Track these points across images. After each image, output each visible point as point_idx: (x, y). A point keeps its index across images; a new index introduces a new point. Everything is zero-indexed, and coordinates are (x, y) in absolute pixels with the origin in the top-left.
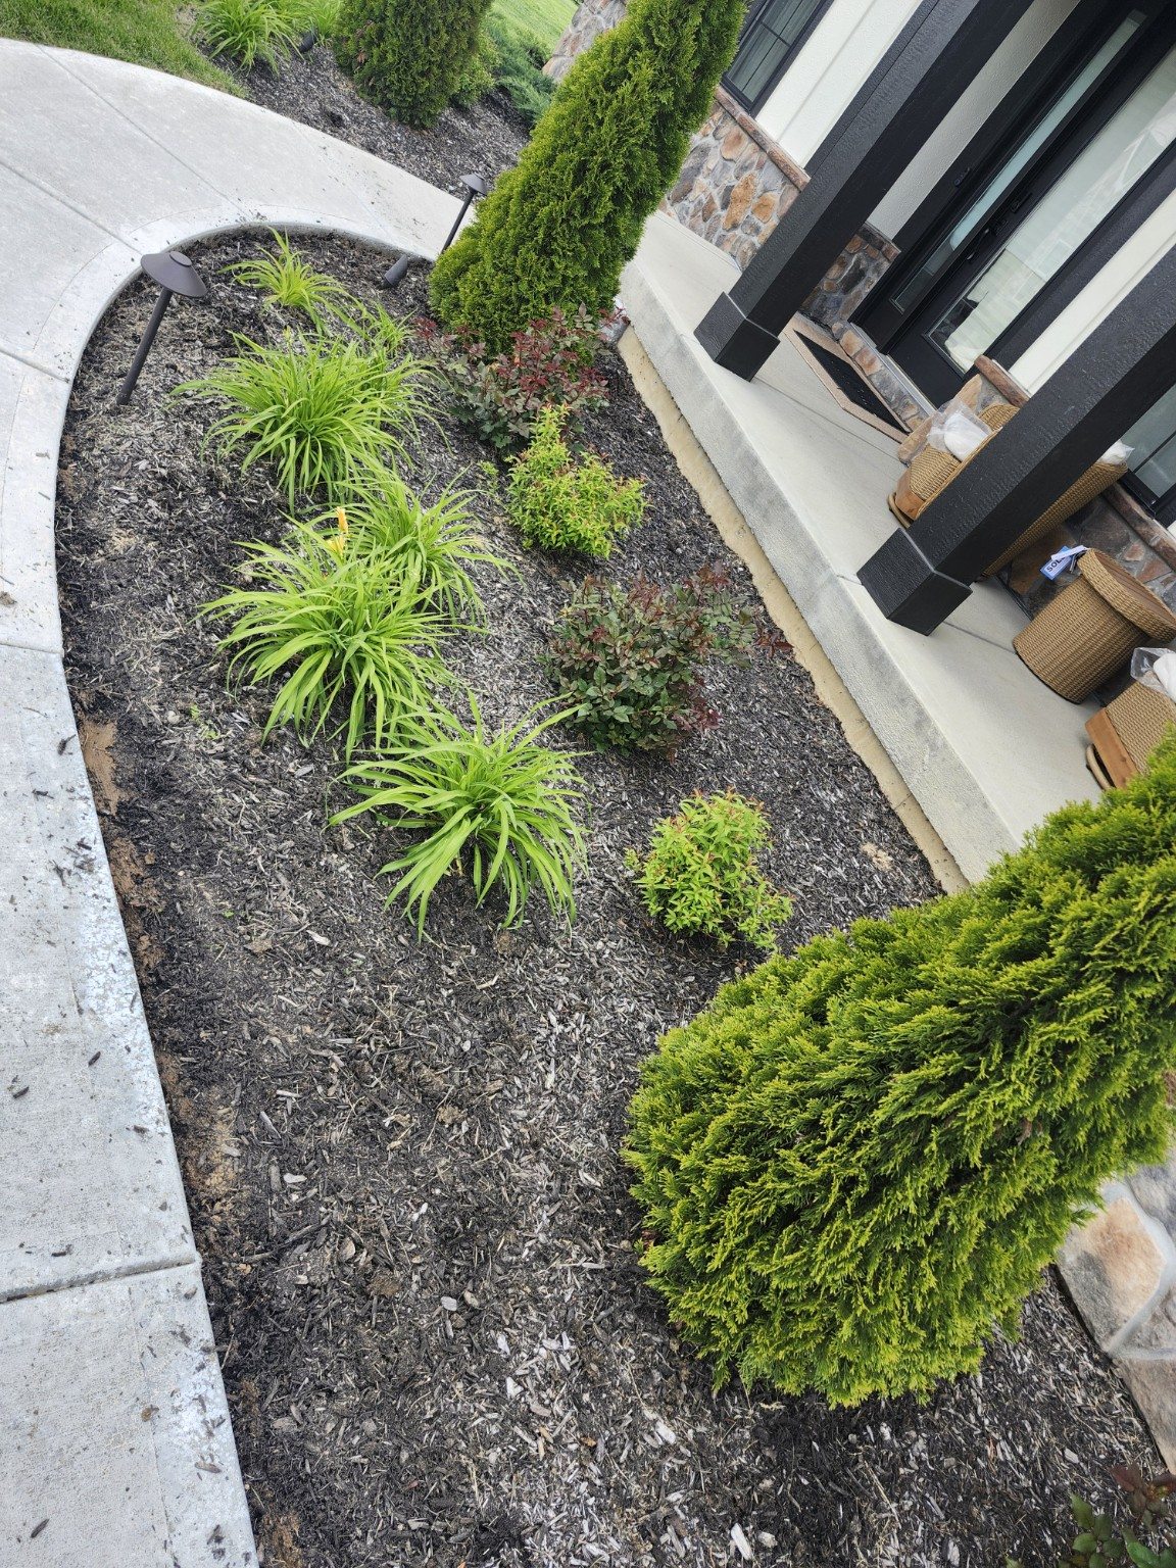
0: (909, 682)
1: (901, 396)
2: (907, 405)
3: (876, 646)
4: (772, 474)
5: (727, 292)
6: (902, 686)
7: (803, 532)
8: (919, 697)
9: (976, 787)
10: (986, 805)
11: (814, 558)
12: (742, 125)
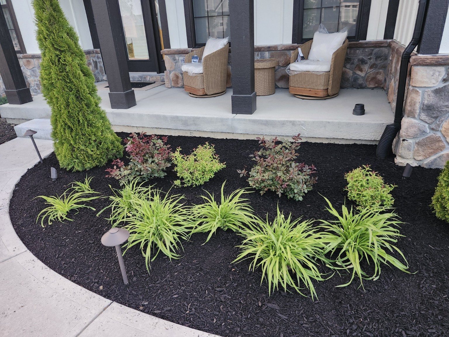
0: (279, 119)
1: (141, 77)
2: (145, 78)
3: (262, 121)
4: (185, 115)
5: (110, 92)
6: (279, 122)
7: (211, 119)
8: (286, 120)
9: (322, 122)
10: (329, 122)
11: (222, 120)
12: (25, 57)
